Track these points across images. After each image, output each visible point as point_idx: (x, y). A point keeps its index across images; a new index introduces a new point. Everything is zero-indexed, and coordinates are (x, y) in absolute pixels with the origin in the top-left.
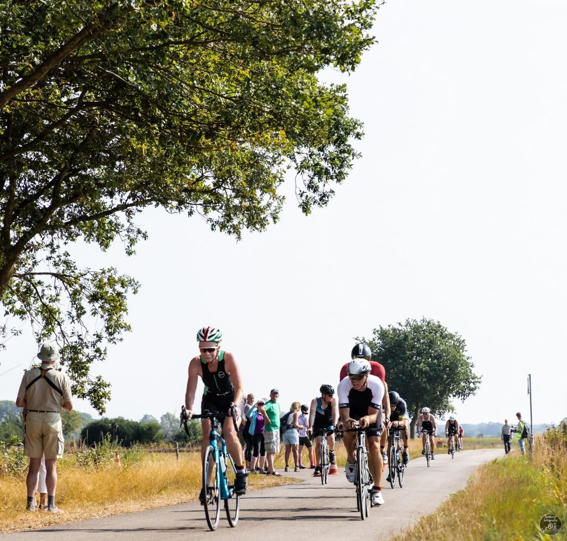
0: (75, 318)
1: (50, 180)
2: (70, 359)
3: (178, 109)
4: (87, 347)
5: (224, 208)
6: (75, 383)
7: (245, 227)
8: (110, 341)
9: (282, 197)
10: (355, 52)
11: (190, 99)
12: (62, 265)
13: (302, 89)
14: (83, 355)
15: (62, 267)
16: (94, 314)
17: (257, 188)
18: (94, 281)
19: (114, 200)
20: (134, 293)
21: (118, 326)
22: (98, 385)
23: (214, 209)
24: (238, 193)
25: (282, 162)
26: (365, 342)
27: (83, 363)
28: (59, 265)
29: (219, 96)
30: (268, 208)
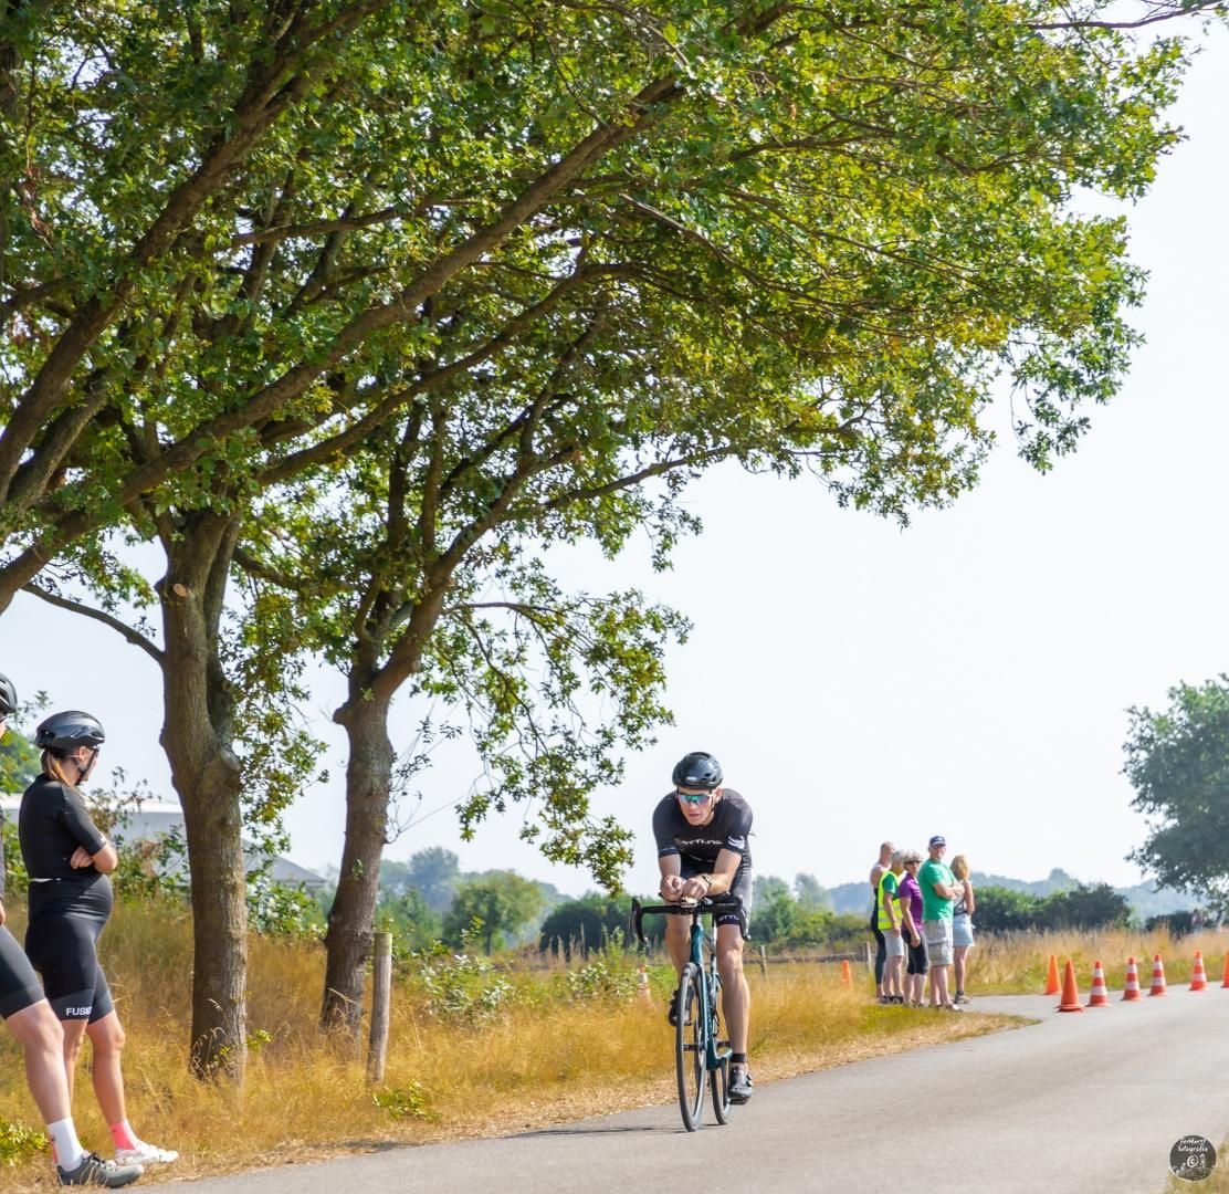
0: (557, 697)
1: (513, 419)
2: (551, 783)
3: (785, 276)
4: (584, 757)
5: (863, 459)
6: (558, 833)
7: (908, 499)
8: (631, 743)
9: (987, 435)
10: (1143, 159)
11: (808, 256)
12: (527, 587)
13: (1037, 230)
14: (576, 776)
15: (529, 592)
16: (597, 688)
17: (937, 417)
18: (595, 618)
19: (641, 453)
20: (681, 642)
21: (647, 712)
22: (611, 837)
23: (843, 460)
24: (897, 429)
25: (987, 364)
26: (1149, 716)
27: (577, 791)
28: (522, 587)
29: (867, 248)
30: (957, 458)
